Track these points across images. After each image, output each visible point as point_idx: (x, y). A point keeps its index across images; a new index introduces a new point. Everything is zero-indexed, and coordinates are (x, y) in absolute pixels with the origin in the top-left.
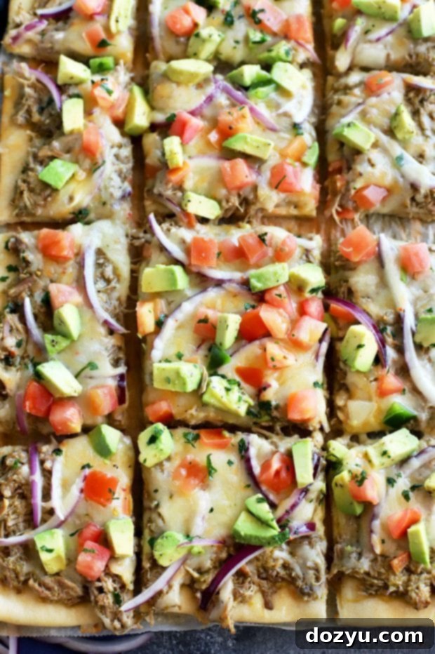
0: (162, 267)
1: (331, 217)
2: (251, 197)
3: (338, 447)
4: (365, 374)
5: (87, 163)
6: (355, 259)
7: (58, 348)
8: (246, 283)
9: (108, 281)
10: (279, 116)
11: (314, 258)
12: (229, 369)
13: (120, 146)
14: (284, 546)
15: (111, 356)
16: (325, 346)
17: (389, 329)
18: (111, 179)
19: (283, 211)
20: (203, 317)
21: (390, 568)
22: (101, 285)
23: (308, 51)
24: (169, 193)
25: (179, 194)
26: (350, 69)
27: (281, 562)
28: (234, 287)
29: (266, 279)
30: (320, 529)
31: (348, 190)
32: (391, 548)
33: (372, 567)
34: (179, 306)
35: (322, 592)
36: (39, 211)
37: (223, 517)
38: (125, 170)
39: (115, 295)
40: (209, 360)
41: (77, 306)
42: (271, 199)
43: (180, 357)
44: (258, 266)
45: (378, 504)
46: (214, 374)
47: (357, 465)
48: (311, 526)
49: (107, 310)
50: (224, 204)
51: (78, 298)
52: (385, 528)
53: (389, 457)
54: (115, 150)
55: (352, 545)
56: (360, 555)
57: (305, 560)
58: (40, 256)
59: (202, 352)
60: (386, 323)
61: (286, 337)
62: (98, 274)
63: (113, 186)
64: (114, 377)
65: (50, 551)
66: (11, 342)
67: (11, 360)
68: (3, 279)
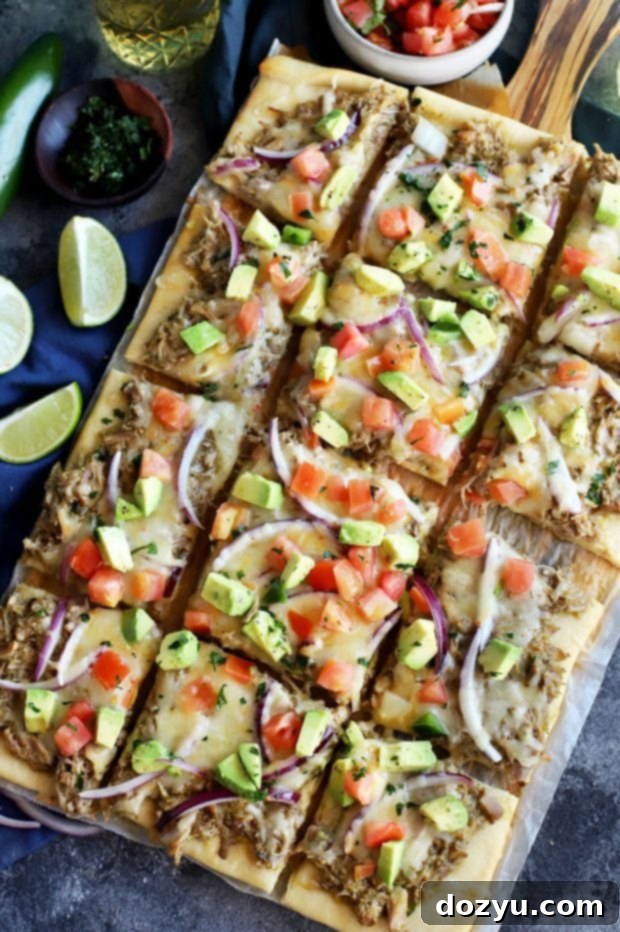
0: (261, 479)
1: (459, 494)
2: (384, 441)
3: (356, 731)
4: (414, 672)
5: (235, 338)
6: (457, 551)
7: (127, 516)
8: (336, 530)
9: (206, 468)
10: (449, 368)
11: (419, 531)
12: (282, 609)
13: (276, 332)
14: (261, 803)
15: (176, 546)
16: (388, 626)
17: (459, 637)
18: (252, 364)
19: (413, 467)
20: (278, 547)
21: (351, 872)
22: (197, 469)
23: (516, 306)
24: (304, 403)
25: (313, 408)
26: (553, 342)
27: (250, 818)
28: (322, 529)
29: (357, 536)
30: (305, 802)
31: (485, 475)
32: (362, 853)
33: (336, 862)
34: (261, 525)
35: (279, 864)
36: (168, 368)
37: (213, 750)
38: (270, 360)
39: (207, 485)
40: (266, 591)
41: (164, 482)
42: (402, 451)
43: (240, 576)
44: (358, 517)
45: (368, 806)
46: (264, 608)
47: (363, 758)
48: (296, 797)
49: (191, 497)
50: (354, 436)
51: (166, 474)
52: (364, 830)
53: (397, 764)
54: (269, 335)
55: (326, 832)
56: (329, 846)
57: (274, 826)
58: (149, 414)
59: (264, 581)
60: (458, 630)
61: (353, 600)
62: (199, 457)
63: (251, 373)
64: (170, 568)
65: (36, 710)
66: (85, 490)
67: (78, 507)
68: (105, 421)
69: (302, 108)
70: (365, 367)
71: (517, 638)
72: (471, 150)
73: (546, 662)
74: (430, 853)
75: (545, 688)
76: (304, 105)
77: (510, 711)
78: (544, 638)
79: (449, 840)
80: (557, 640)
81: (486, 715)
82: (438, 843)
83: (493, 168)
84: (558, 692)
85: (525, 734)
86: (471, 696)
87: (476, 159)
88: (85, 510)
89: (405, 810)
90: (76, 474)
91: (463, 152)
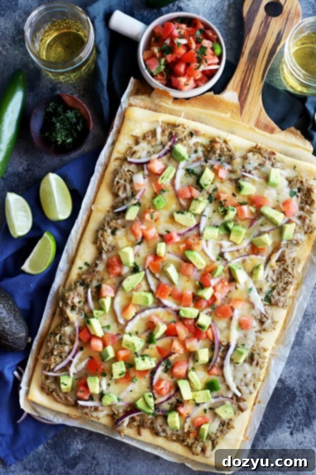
0: (144, 294)
8: (177, 312)
12: (154, 346)
20: (152, 321)
21: (188, 436)
28: (169, 311)
32: (193, 429)
34: (144, 311)
37: (134, 396)
40: (148, 338)
41: (112, 298)
43: (137, 333)
46: (147, 347)
52: (192, 421)
59: (146, 334)
60: (222, 345)
61: (182, 340)
65: (65, 385)
66: (76, 300)
67: (74, 308)
68: (80, 268)
69: (147, 135)
70: (179, 248)
71: (247, 346)
72: (218, 152)
73: (259, 354)
74: (219, 426)
75: (259, 366)
76: (147, 133)
77: (245, 375)
78: (257, 345)
79: (227, 421)
80: (262, 344)
81: (235, 378)
82: (223, 422)
83: (228, 160)
84: (264, 366)
85: (250, 385)
86: (228, 369)
87: (220, 156)
88: (77, 309)
89: (208, 411)
90: (72, 294)
91: (214, 153)
